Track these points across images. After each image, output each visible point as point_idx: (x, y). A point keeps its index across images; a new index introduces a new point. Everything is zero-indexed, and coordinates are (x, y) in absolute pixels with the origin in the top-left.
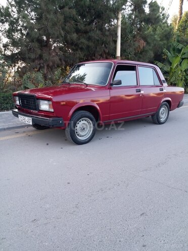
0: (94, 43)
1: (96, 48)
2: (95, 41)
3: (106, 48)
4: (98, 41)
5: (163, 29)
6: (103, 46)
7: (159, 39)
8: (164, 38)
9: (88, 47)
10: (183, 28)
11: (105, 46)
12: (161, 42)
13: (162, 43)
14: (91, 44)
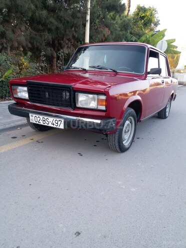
0: (63, 25)
1: (66, 31)
2: (65, 23)
3: (76, 32)
4: (68, 22)
5: (121, 19)
6: (73, 29)
7: (119, 29)
8: (123, 29)
9: (57, 28)
10: (135, 21)
11: (75, 29)
12: (120, 32)
13: (122, 34)
14: (60, 25)
